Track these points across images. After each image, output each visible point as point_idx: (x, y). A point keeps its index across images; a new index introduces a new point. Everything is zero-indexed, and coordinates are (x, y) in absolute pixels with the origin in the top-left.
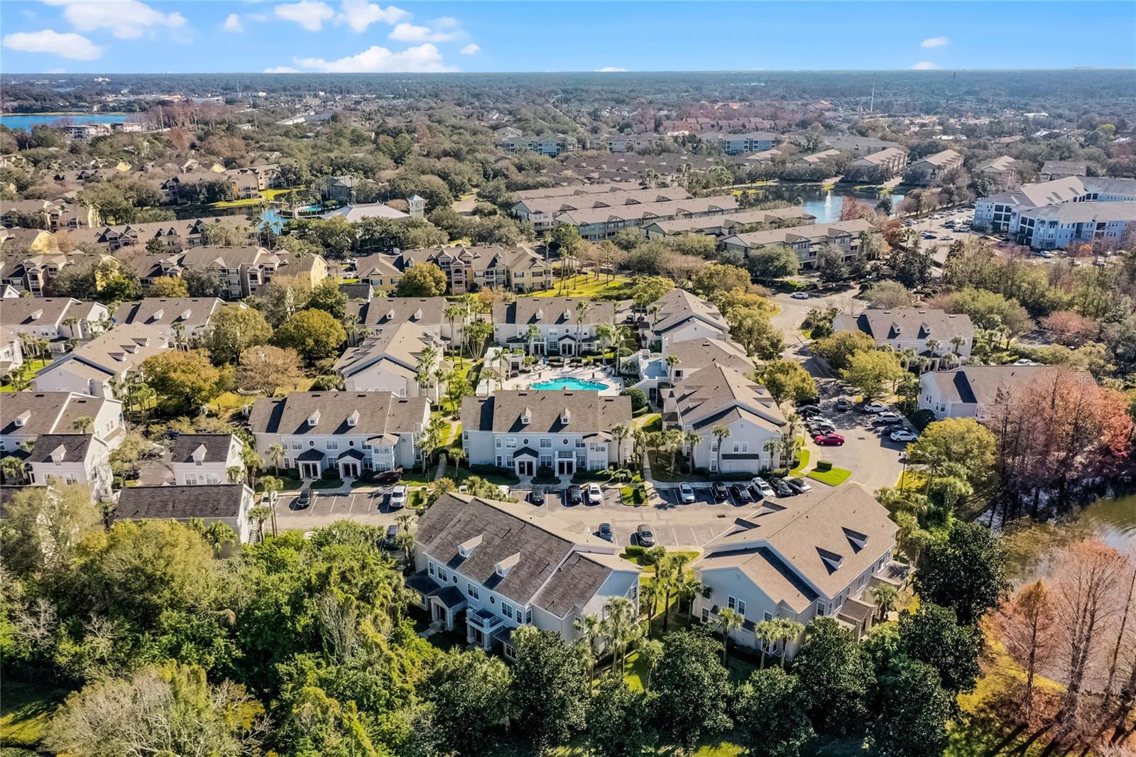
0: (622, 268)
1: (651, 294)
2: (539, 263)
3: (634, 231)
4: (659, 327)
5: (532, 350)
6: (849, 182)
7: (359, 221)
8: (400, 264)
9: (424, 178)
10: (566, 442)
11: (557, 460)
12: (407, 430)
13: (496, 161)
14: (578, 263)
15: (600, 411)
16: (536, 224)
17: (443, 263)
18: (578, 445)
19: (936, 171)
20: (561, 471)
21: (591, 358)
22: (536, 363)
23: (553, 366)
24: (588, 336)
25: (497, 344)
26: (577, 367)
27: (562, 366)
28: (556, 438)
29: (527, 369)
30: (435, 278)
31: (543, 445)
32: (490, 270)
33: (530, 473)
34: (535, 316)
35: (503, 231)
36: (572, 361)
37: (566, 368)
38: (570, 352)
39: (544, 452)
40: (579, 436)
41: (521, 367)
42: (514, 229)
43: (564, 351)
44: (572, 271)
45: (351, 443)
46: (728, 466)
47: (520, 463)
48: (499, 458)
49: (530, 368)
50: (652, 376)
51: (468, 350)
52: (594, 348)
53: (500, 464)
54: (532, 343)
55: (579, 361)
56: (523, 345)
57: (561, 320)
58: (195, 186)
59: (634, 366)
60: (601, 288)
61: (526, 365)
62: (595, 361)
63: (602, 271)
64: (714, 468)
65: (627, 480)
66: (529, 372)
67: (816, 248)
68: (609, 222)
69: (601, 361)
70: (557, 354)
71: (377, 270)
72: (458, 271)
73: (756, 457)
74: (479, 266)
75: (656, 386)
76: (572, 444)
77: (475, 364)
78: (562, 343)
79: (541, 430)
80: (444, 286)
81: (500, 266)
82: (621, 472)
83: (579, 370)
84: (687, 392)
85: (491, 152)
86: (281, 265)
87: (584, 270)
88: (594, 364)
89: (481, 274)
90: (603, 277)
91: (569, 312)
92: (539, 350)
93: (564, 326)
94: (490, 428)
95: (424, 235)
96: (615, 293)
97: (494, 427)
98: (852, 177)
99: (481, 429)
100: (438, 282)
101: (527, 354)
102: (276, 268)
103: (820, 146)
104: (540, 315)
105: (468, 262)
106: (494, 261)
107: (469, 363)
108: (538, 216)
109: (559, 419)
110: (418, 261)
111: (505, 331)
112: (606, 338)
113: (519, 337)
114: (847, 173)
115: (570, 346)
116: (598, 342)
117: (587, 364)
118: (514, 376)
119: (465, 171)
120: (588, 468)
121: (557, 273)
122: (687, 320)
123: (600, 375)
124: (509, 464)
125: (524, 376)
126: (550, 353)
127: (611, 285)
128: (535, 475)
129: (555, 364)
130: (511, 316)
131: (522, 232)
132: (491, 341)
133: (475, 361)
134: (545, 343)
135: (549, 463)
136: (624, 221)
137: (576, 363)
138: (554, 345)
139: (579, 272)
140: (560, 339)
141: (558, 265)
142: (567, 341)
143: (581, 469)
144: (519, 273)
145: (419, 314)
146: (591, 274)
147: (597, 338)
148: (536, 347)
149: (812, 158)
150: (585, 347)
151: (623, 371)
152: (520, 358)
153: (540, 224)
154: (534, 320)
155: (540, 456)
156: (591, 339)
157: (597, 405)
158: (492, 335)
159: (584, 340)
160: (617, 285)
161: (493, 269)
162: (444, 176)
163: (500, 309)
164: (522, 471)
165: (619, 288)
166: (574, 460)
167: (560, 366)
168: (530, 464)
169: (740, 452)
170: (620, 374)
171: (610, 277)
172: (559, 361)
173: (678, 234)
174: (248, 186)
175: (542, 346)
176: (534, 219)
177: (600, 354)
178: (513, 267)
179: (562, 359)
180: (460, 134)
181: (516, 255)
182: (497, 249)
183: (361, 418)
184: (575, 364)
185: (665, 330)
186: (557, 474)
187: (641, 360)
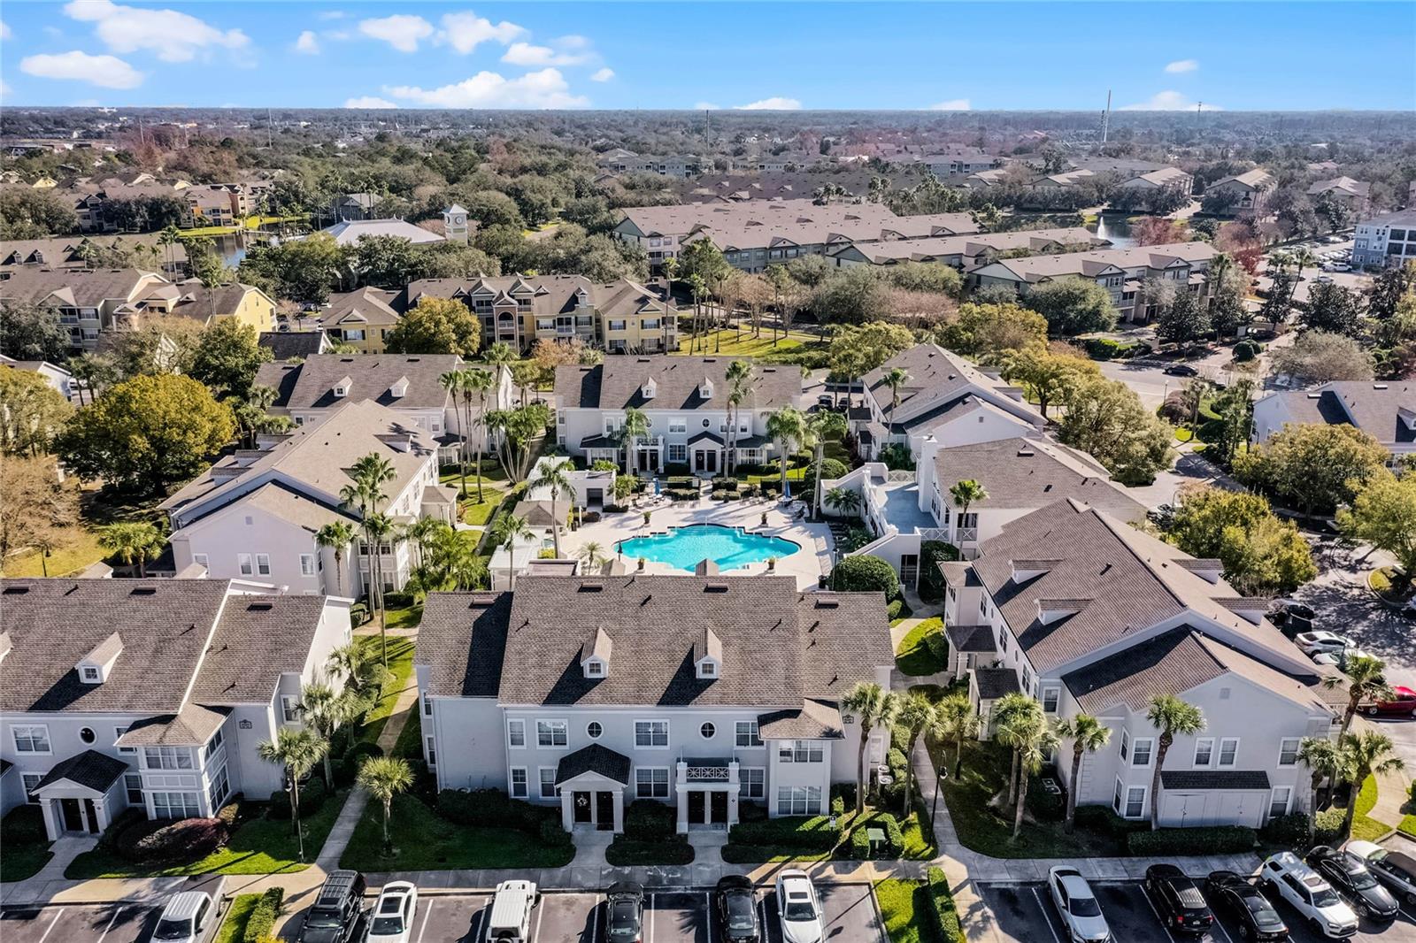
0: (803, 317)
1: (867, 356)
2: (653, 304)
3: (814, 262)
4: (900, 416)
5: (632, 462)
6: (1118, 211)
7: (356, 244)
8: (402, 305)
9: (482, 194)
10: (708, 730)
11: (682, 788)
12: (252, 695)
13: (598, 181)
14: (723, 313)
15: (804, 638)
16: (651, 255)
17: (480, 303)
18: (742, 741)
19: (1252, 195)
20: (696, 816)
21: (755, 481)
22: (640, 489)
23: (676, 497)
24: (748, 435)
25: (563, 451)
26: (727, 499)
27: (695, 497)
28: (682, 724)
29: (620, 503)
30: (458, 326)
31: (643, 739)
32: (565, 316)
33: (606, 821)
34: (639, 391)
35: (595, 256)
36: (716, 487)
37: (705, 503)
38: (712, 467)
39: (647, 760)
40: (749, 715)
41: (608, 500)
42: (613, 254)
43: (700, 465)
44: (712, 324)
45: (88, 736)
46: (1178, 807)
47: (577, 795)
48: (519, 775)
49: (628, 501)
50: (906, 527)
51: (499, 462)
52: (761, 458)
53: (520, 789)
54: (634, 448)
55: (732, 487)
56: (614, 452)
57: (694, 401)
58: (128, 204)
59: (854, 498)
60: (763, 350)
61: (619, 496)
62: (766, 486)
63: (764, 324)
64: (1135, 808)
65: (886, 852)
66: (625, 509)
67: (1132, 286)
68: (772, 248)
69: (777, 486)
70: (684, 470)
71: (357, 313)
72: (506, 317)
73: (1257, 780)
74: (545, 309)
75: (916, 550)
76: (726, 741)
77: (509, 492)
78: (694, 448)
79: (639, 699)
80: (475, 340)
81: (584, 309)
82: (870, 823)
83: (733, 506)
84: (1019, 576)
85: (592, 171)
86: (180, 303)
87: (733, 322)
88: (764, 494)
89: (549, 322)
90: (766, 333)
91: (709, 384)
92: (647, 462)
93: (699, 414)
94: (492, 690)
95: (461, 264)
96: (791, 357)
97: (505, 687)
98: (1125, 205)
99: (467, 692)
100: (463, 333)
101: (621, 472)
102: (170, 308)
103: (1063, 167)
104: (651, 388)
105: (526, 302)
106: (574, 300)
107: (499, 489)
108: (655, 241)
109: (688, 666)
110: (432, 297)
111: (578, 423)
112: (791, 439)
113: (606, 434)
114: (1115, 199)
115: (712, 455)
116: (770, 446)
117: (747, 494)
118: (591, 519)
119: (548, 189)
120: (774, 808)
121: (686, 326)
122: (961, 399)
123: (778, 520)
124: (548, 790)
125: (613, 519)
126: (672, 470)
127: (781, 345)
128: (619, 828)
129: (682, 492)
130: (591, 392)
131: (626, 258)
132: (551, 444)
133: (512, 485)
134: (660, 448)
135: (662, 790)
136: (796, 246)
137: (725, 492)
138: (677, 451)
139: (724, 326)
140: (691, 441)
141: (688, 313)
142: (706, 445)
143: (753, 807)
144: (617, 321)
145: (402, 387)
146: (745, 329)
147: (770, 437)
148: (642, 455)
149: (1060, 178)
150: (742, 456)
151: (828, 509)
152: (606, 480)
153: (659, 254)
154: (637, 400)
155: (635, 769)
156: (755, 441)
157: (795, 621)
158: (551, 432)
159: (741, 443)
160: (793, 345)
161: (572, 315)
162: (515, 193)
163: (571, 377)
164: (582, 814)
165: (798, 351)
166: (733, 788)
167: (691, 498)
168: (605, 799)
169: (1215, 765)
170: (821, 517)
171: (780, 333)
172: (688, 486)
173: (894, 262)
174: (215, 206)
175: (654, 454)
176: (648, 246)
177: (774, 470)
178: (606, 310)
179: (695, 482)
180: (549, 154)
181: (612, 292)
182: (580, 282)
183: (125, 660)
184: (722, 493)
185: (914, 422)
186: (683, 826)
187: (868, 485)
